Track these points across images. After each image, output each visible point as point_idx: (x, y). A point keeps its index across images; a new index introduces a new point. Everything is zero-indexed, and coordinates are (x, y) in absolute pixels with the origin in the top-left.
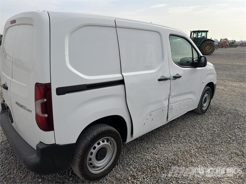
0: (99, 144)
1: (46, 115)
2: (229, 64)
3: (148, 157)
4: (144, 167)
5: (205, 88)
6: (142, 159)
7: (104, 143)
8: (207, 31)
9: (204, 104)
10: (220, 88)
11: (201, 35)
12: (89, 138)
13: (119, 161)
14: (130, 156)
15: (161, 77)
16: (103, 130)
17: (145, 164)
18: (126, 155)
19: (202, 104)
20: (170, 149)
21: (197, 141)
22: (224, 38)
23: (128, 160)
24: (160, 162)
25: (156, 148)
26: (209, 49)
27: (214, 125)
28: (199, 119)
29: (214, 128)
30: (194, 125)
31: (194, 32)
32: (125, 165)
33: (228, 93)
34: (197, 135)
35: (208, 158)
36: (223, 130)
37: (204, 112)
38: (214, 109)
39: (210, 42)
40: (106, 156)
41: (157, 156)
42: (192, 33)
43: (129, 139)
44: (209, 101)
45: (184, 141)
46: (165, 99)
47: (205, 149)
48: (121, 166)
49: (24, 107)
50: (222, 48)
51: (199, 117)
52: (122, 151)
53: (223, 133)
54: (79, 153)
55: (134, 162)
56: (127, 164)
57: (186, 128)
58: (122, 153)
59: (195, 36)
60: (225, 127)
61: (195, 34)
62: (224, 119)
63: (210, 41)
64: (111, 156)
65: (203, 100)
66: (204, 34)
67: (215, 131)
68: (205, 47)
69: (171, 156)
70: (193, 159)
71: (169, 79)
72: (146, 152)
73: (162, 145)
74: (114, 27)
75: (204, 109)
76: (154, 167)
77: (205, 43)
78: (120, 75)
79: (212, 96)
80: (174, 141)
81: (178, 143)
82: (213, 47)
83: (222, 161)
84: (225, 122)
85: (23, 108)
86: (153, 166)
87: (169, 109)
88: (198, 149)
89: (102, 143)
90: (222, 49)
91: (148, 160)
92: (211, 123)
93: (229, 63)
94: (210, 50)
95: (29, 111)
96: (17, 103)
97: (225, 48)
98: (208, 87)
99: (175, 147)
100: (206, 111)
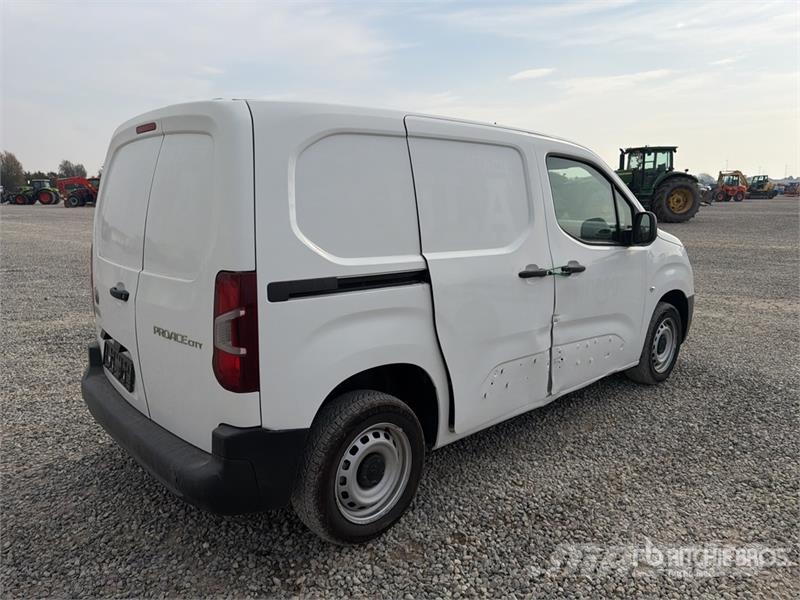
0: (365, 440)
1: (243, 351)
2: (747, 247)
3: (496, 491)
4: (487, 515)
5: (657, 307)
6: (481, 497)
7: (378, 440)
8: (672, 150)
9: (661, 356)
10: (714, 316)
11: (655, 162)
12: (341, 420)
13: (418, 500)
14: (445, 489)
15: (527, 267)
16: (376, 403)
17: (490, 507)
18: (435, 487)
19: (653, 355)
20: (561, 472)
21: (638, 452)
22: (732, 169)
23: (441, 497)
24: (530, 502)
25: (518, 471)
26: (682, 202)
27: (690, 413)
28: (647, 398)
29: (688, 419)
30: (630, 413)
31: (631, 152)
32: (435, 509)
33: (735, 328)
34: (637, 438)
35: (668, 493)
36: (715, 426)
37: (660, 379)
38: (693, 373)
39: (683, 182)
40: (382, 476)
41: (522, 490)
42: (626, 156)
43: (443, 438)
44: (675, 346)
45: (601, 453)
46: (542, 331)
47: (660, 472)
48: (422, 513)
49: (179, 338)
50: (726, 201)
51: (646, 392)
52: (424, 477)
53: (713, 433)
54: (317, 460)
55: (460, 505)
56: (440, 509)
57: (608, 421)
58: (425, 483)
59: (634, 164)
60: (722, 418)
61: (633, 159)
62: (720, 397)
63: (683, 179)
64: (397, 479)
65: (656, 343)
66: (662, 159)
67: (693, 428)
68: (668, 198)
69: (563, 490)
70: (626, 496)
71: (550, 273)
72: (491, 481)
73: (536, 463)
74: (402, 137)
75: (660, 370)
76: (515, 515)
77: (668, 186)
78: (420, 259)
79: (682, 334)
80: (572, 453)
81: (582, 458)
82: (695, 196)
83: (707, 500)
84: (722, 404)
85: (176, 339)
86: (513, 513)
87: (553, 362)
88: (641, 473)
89: (372, 440)
90: (724, 203)
91: (498, 498)
92: (680, 409)
93: (746, 244)
94: (684, 207)
95: (195, 344)
96: (157, 330)
97: (736, 200)
98: (668, 306)
99: (573, 467)
100: (668, 377)
